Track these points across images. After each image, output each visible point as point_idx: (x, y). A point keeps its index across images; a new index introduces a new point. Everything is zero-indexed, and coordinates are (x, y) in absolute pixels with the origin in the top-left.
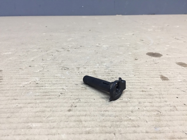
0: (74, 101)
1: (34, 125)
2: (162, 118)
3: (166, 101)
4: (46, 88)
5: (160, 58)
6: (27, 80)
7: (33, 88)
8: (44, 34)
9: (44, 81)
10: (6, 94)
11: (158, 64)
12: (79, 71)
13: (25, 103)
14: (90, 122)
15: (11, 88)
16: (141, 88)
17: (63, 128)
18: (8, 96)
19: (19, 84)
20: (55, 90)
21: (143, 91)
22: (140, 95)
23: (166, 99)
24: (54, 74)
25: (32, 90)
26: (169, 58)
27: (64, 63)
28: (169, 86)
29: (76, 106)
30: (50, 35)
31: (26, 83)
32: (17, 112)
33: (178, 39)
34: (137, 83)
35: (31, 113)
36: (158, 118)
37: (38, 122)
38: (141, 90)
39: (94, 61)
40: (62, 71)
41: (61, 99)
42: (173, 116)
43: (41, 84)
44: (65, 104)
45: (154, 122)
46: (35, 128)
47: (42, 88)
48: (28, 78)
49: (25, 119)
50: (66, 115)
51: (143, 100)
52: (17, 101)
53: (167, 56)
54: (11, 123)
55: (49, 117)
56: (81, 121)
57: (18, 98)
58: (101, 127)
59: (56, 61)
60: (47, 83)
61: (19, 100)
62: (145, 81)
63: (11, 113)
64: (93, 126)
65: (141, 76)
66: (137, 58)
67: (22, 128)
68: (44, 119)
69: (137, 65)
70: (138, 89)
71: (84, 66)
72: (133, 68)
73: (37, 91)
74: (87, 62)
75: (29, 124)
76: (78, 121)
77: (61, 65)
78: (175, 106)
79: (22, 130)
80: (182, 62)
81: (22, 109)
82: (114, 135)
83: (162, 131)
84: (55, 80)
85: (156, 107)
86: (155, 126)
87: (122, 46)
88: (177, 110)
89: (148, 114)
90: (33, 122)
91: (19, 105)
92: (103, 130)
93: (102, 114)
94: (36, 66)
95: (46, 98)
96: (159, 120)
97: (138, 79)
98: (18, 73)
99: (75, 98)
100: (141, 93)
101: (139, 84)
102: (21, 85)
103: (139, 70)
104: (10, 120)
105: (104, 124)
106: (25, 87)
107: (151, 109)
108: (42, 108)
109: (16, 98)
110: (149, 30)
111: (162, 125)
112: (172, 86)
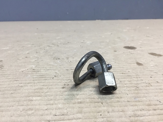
0: (66, 81)
1: (34, 98)
2: (140, 91)
3: (142, 80)
4: (42, 72)
5: (135, 50)
6: (25, 67)
7: (30, 73)
8: (36, 34)
9: (40, 67)
10: (8, 77)
11: (134, 54)
12: (68, 60)
13: (25, 83)
14: (81, 96)
15: (12, 73)
16: (121, 71)
17: (59, 100)
18: (10, 79)
19: (19, 70)
20: (49, 74)
21: (123, 73)
22: (121, 76)
23: (142, 79)
24: (48, 63)
25: (30, 74)
26: (142, 50)
27: (55, 55)
28: (144, 69)
29: (68, 85)
30: (41, 35)
31: (24, 69)
32: (19, 90)
33: (148, 37)
34: (117, 68)
35: (31, 90)
36: (136, 92)
37: (37, 96)
38: (121, 72)
39: (81, 53)
40: (54, 60)
41: (55, 80)
42: (148, 90)
43: (37, 70)
44: (59, 84)
45: (134, 95)
46: (35, 100)
47: (38, 72)
48: (26, 65)
49: (26, 94)
50: (61, 91)
51: (124, 80)
52: (18, 82)
53: (141, 49)
54: (14, 97)
55: (46, 92)
56: (74, 95)
57: (18, 79)
58: (91, 98)
59: (48, 54)
60: (42, 69)
61: (20, 81)
62: (124, 66)
63: (14, 90)
64: (84, 98)
65: (120, 63)
66: (116, 50)
67: (24, 101)
68: (43, 94)
69: (116, 55)
70: (119, 72)
71: (72, 56)
72: (113, 57)
73: (34, 74)
74: (74, 54)
75: (30, 98)
76: (71, 95)
77: (53, 56)
78: (150, 83)
79: (25, 102)
80: (153, 52)
81: (23, 87)
82: (102, 104)
83: (140, 101)
84: (49, 67)
85: (134, 84)
86: (134, 97)
87: (103, 42)
88: (151, 86)
89: (128, 89)
90: (33, 96)
91: (20, 85)
92: (92, 101)
93: (91, 90)
94: (31, 57)
95: (43, 79)
96: (138, 93)
97: (118, 65)
98: (17, 62)
99: (67, 79)
100: (122, 75)
101: (120, 68)
102: (20, 71)
103: (119, 58)
104: (13, 95)
105: (93, 97)
106: (24, 72)
107: (130, 85)
108: (40, 86)
109: (17, 79)
110: (124, 30)
111: (140, 96)
112: (146, 70)
